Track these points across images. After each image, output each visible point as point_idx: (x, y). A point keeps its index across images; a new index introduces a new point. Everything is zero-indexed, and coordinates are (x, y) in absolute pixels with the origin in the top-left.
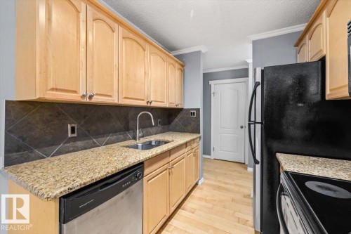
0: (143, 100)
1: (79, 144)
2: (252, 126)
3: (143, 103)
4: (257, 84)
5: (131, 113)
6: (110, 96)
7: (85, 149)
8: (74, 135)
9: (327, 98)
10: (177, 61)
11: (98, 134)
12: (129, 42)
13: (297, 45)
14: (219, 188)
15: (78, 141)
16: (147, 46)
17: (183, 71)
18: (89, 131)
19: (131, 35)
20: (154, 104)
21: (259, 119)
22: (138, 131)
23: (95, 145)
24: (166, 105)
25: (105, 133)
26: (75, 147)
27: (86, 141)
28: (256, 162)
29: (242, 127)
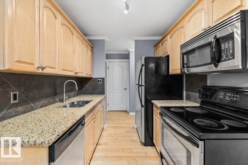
0: (72, 71)
1: (20, 109)
2: (140, 87)
3: (72, 74)
4: (142, 65)
5: (58, 81)
6: (54, 68)
7: (25, 112)
8: (15, 102)
9: (170, 74)
10: (89, 45)
11: (34, 99)
12: (65, 27)
13: (155, 47)
14: (117, 127)
15: (19, 106)
16: (75, 32)
17: (92, 51)
18: (27, 97)
19: (66, 23)
20: (79, 75)
21: (143, 84)
22: (64, 95)
23: (33, 109)
24: (84, 75)
25: (40, 98)
26: (17, 112)
27: (25, 106)
28: (142, 106)
29: (125, 89)
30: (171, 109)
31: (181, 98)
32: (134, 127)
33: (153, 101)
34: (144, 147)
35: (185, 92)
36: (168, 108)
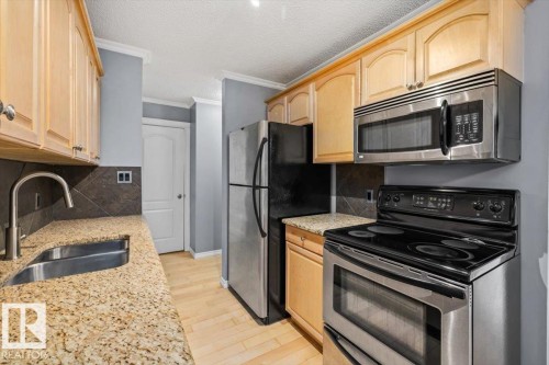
4: (264, 141)
9: (314, 162)
13: (267, 102)
17: (100, 85)
21: (265, 182)
28: (263, 234)
29: (180, 197)
30: (351, 233)
31: (326, 210)
32: (222, 287)
33: (285, 221)
34: (264, 327)
35: (334, 199)
36: (343, 232)
